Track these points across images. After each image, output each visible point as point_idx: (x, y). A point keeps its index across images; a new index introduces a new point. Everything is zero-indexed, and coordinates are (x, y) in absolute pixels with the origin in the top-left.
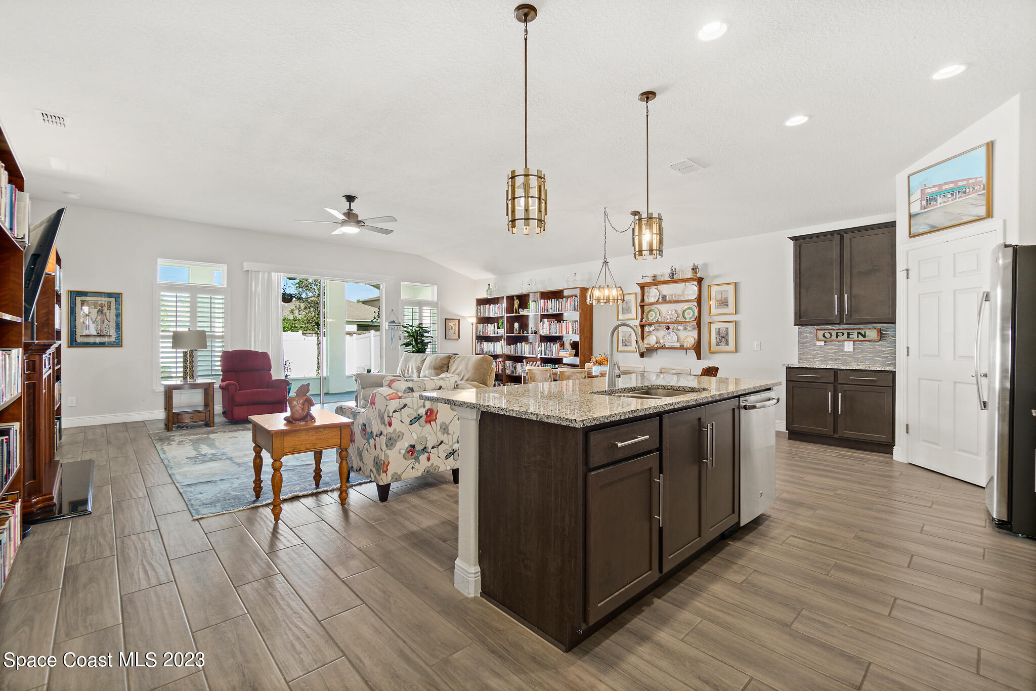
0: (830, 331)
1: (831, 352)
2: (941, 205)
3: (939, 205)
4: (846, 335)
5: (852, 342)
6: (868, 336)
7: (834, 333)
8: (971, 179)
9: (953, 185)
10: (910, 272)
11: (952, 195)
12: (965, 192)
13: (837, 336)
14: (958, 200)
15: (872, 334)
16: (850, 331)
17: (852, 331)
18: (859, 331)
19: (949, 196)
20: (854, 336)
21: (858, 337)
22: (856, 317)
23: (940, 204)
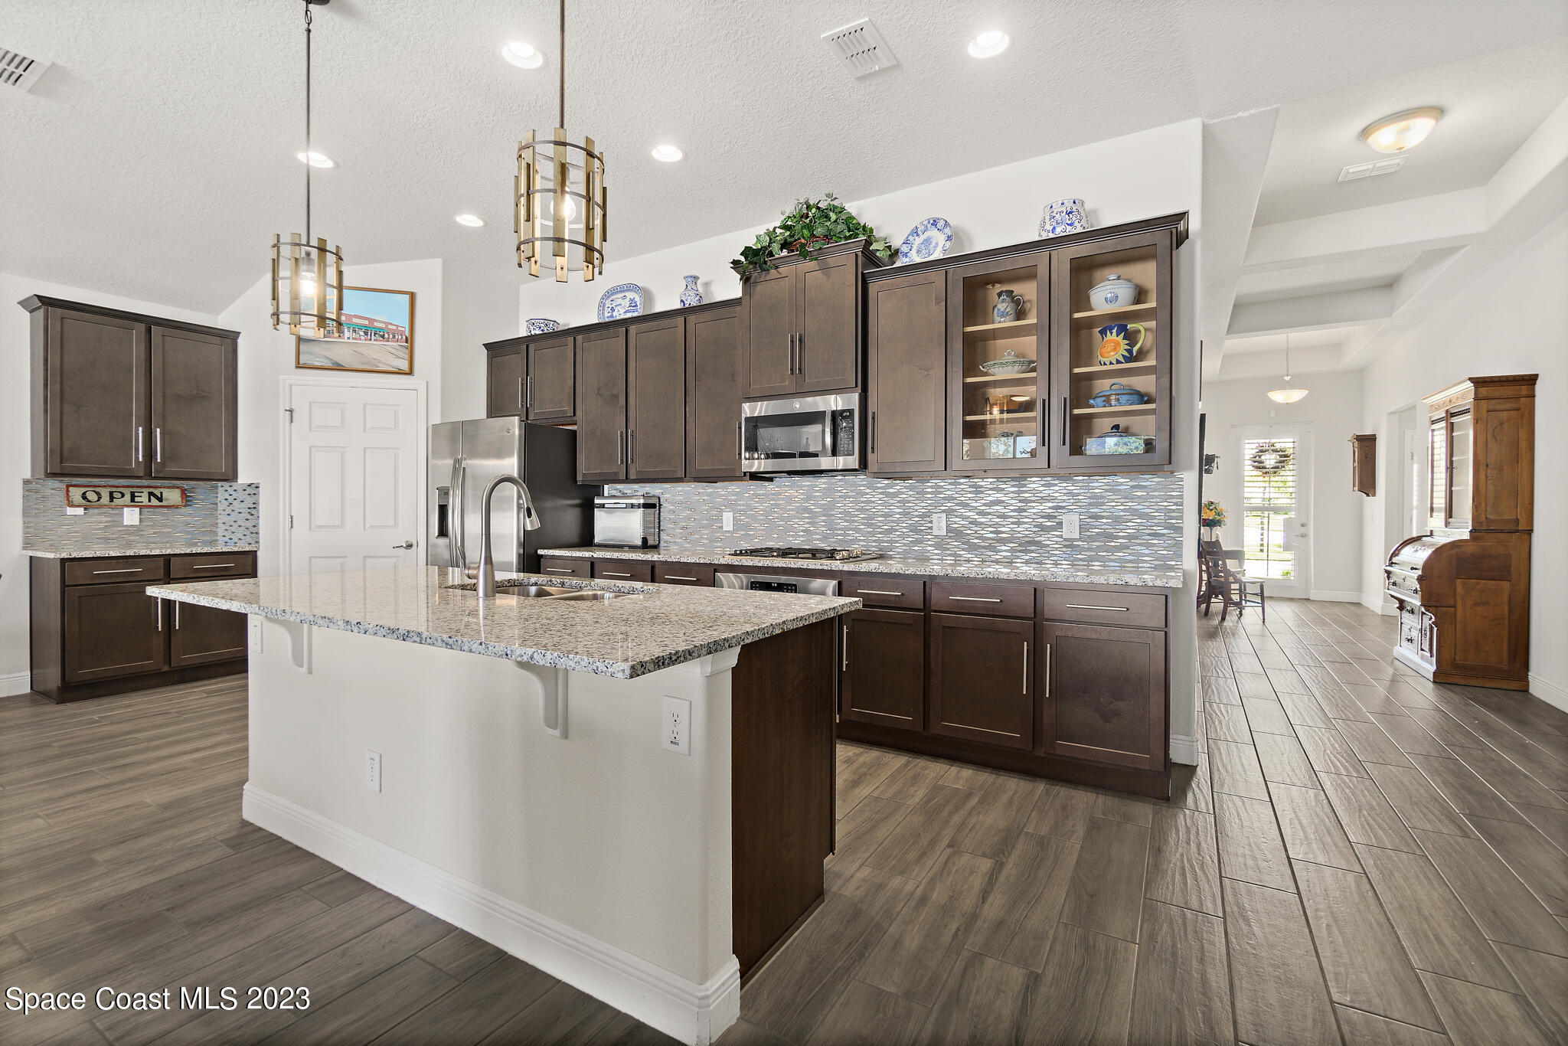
0: (97, 489)
1: (97, 527)
2: (349, 341)
3: (346, 340)
4: (128, 497)
5: (138, 509)
6: (167, 499)
7: (105, 494)
8: (391, 324)
9: (367, 322)
10: (294, 414)
11: (366, 333)
12: (383, 336)
13: (112, 498)
14: (372, 342)
15: (172, 496)
16: (134, 490)
17: (140, 490)
18: (151, 490)
19: (362, 333)
20: (144, 498)
21: (150, 501)
22: (172, 468)
23: (349, 338)
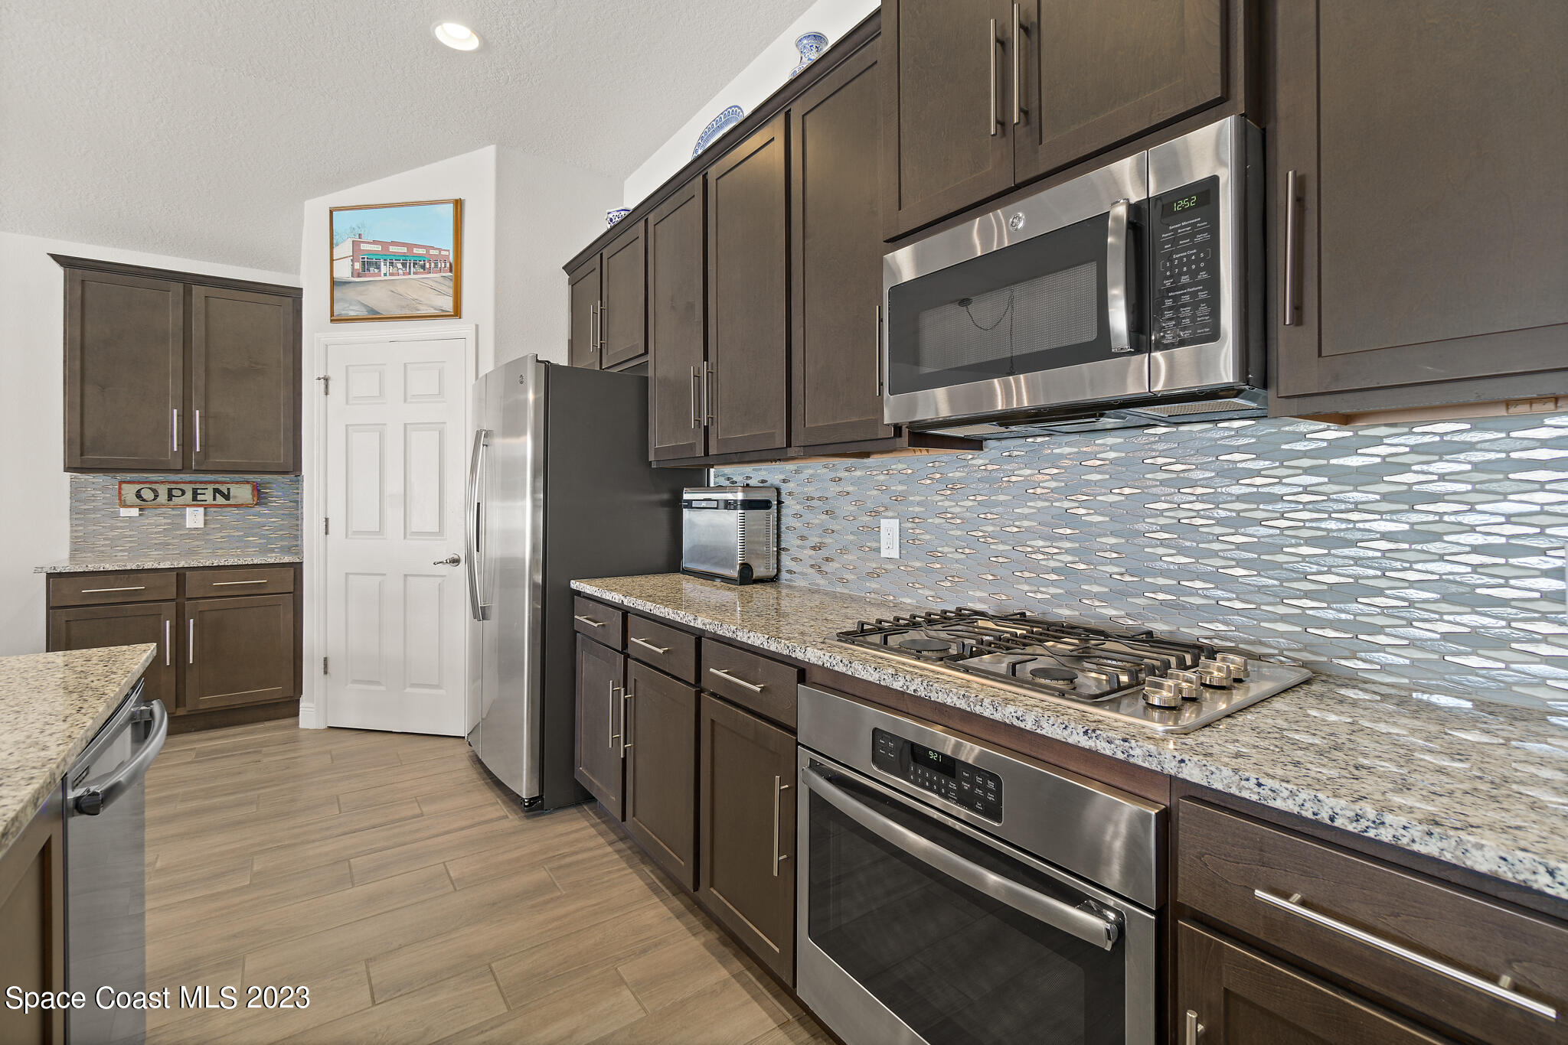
0: (154, 486)
1: (155, 530)
2: (386, 278)
3: (383, 278)
4: (189, 495)
5: (202, 510)
6: (235, 497)
7: (163, 491)
8: (433, 248)
9: (405, 250)
10: (330, 383)
11: (404, 265)
12: (423, 267)
13: (170, 497)
14: (412, 276)
15: (242, 493)
16: (197, 486)
17: (203, 486)
18: (217, 486)
19: (400, 266)
20: (208, 496)
21: (214, 499)
22: (217, 459)
23: (385, 275)
